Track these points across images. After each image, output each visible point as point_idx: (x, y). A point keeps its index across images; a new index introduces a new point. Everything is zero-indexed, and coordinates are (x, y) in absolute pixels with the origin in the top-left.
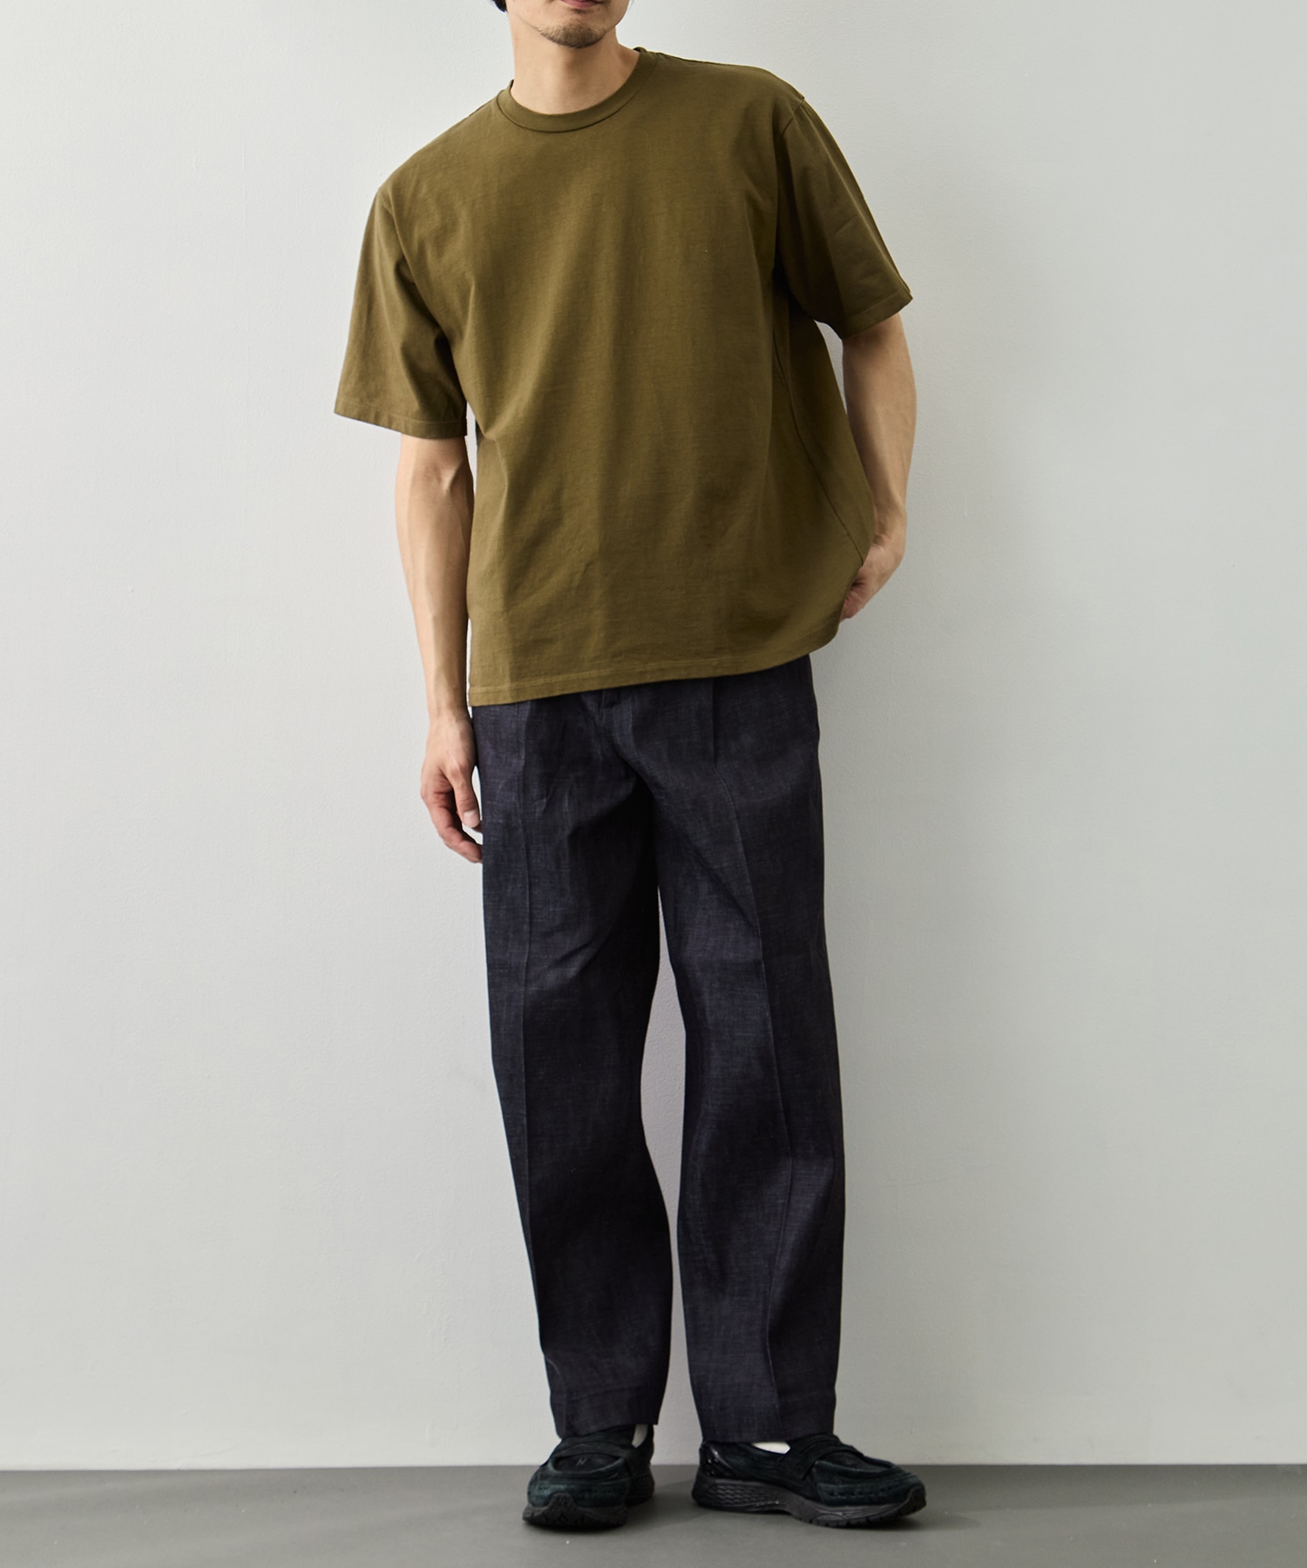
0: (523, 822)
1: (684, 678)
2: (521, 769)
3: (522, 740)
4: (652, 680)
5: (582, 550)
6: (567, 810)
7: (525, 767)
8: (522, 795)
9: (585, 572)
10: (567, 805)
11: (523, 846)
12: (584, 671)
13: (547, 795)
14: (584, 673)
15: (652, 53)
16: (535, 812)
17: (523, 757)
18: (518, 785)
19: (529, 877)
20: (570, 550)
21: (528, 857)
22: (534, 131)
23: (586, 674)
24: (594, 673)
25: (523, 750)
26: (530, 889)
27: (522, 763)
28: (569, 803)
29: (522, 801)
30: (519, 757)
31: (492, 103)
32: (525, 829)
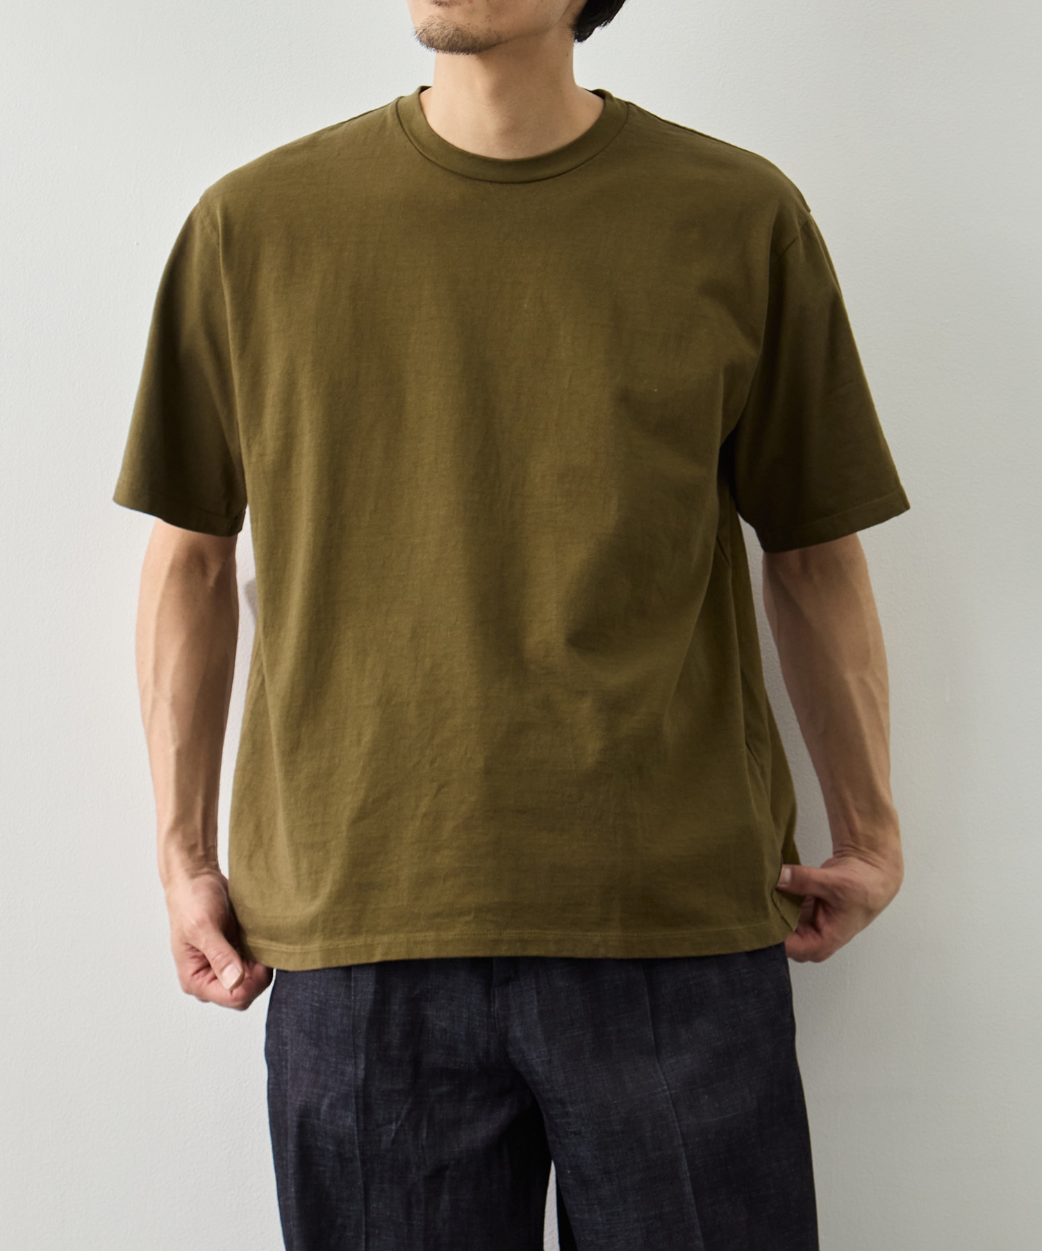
0: (362, 1154)
1: (551, 954)
2: (360, 1082)
3: (361, 1042)
4: (508, 954)
5: (436, 765)
6: (424, 1143)
7: (366, 1079)
8: (362, 1117)
9: (436, 795)
10: (425, 1135)
11: (360, 1183)
12: (417, 931)
13: (397, 1120)
14: (417, 934)
15: (619, 100)
16: (380, 1141)
17: (362, 1066)
18: (357, 1104)
19: (366, 1225)
20: (418, 763)
21: (366, 1200)
22: (446, 170)
23: (419, 936)
24: (431, 935)
25: (362, 1056)
26: (367, 1240)
27: (361, 1074)
28: (427, 1133)
29: (362, 1125)
30: (356, 1065)
31: (389, 108)
32: (364, 1163)
